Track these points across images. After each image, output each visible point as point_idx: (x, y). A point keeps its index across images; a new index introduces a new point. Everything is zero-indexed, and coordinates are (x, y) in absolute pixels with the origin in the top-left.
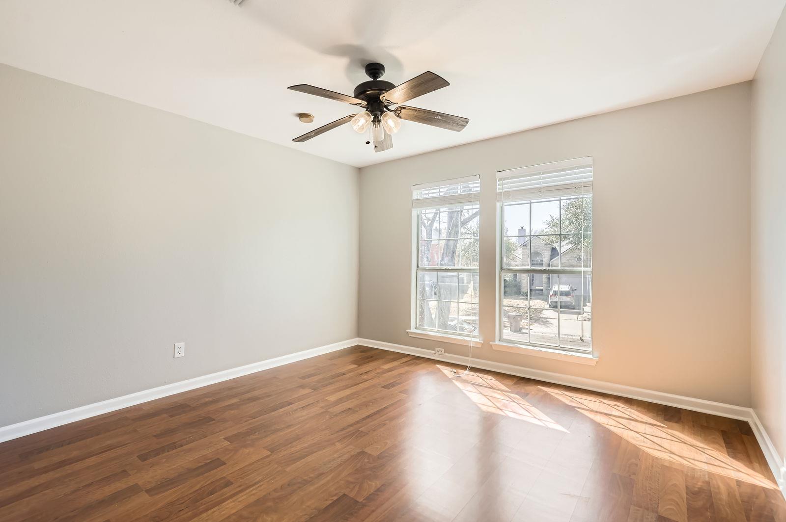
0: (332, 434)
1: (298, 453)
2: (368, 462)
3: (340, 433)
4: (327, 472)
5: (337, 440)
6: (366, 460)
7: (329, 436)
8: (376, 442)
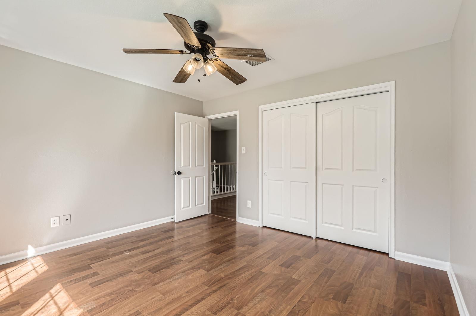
0: (228, 283)
1: (244, 271)
2: (206, 266)
3: (223, 284)
4: (226, 262)
5: (224, 279)
6: (207, 267)
7: (230, 282)
8: (199, 277)
